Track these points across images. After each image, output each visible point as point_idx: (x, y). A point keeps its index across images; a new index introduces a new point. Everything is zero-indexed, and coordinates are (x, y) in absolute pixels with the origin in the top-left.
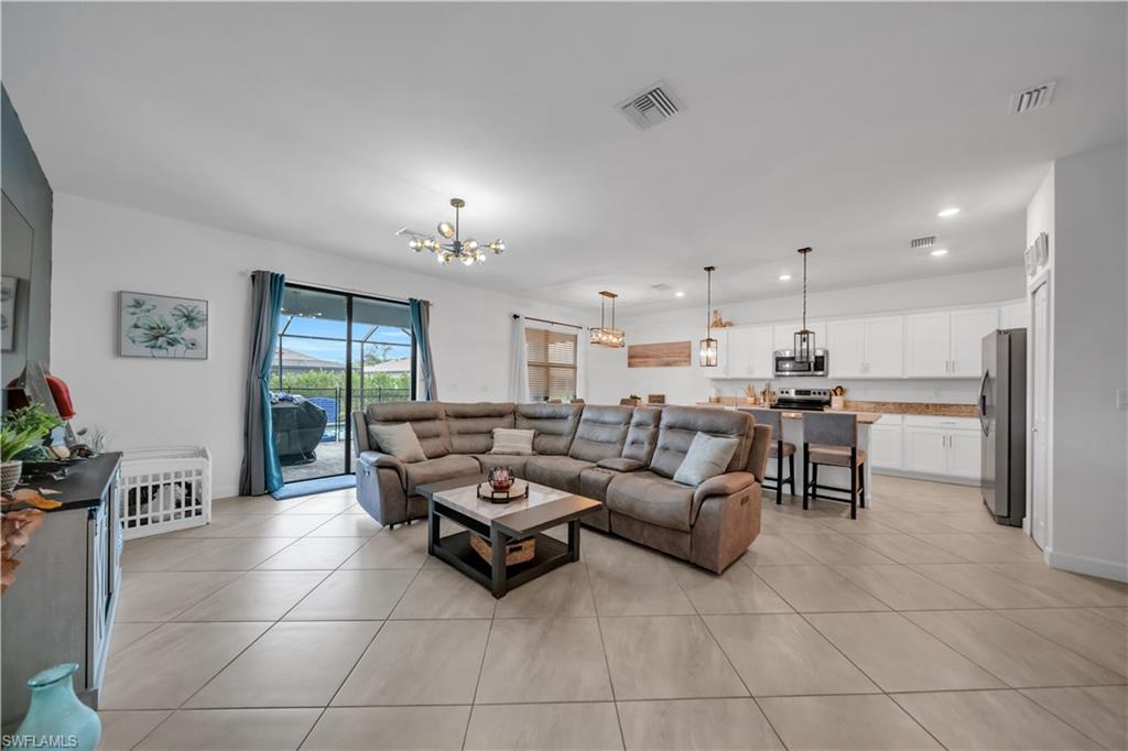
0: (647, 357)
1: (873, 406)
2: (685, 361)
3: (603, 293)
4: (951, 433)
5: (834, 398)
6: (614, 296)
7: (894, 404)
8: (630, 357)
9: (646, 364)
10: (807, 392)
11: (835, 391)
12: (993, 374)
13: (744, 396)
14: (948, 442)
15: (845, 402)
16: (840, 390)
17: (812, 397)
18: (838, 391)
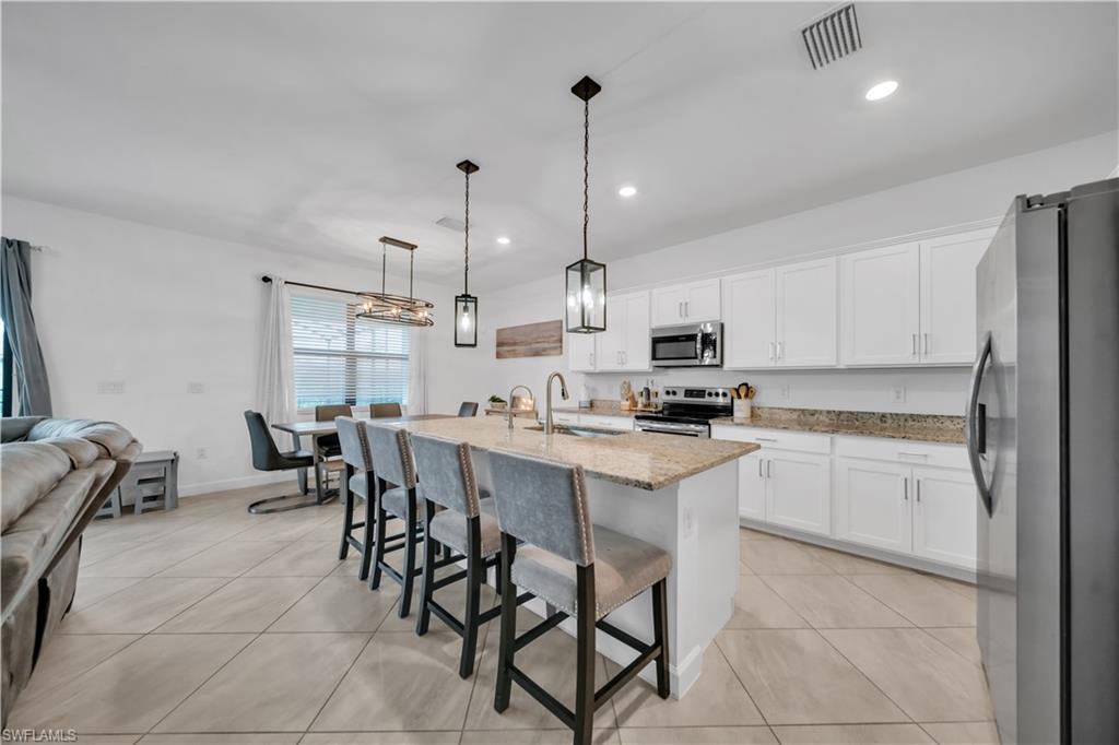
0: (515, 344)
1: (795, 416)
2: (555, 348)
3: (385, 240)
4: (919, 474)
5: (736, 402)
6: (413, 247)
7: (828, 412)
8: (499, 344)
9: (515, 354)
10: (700, 393)
11: (737, 390)
12: (1007, 354)
13: (619, 399)
14: (914, 492)
15: (752, 408)
16: (747, 391)
17: (707, 400)
18: (743, 392)
